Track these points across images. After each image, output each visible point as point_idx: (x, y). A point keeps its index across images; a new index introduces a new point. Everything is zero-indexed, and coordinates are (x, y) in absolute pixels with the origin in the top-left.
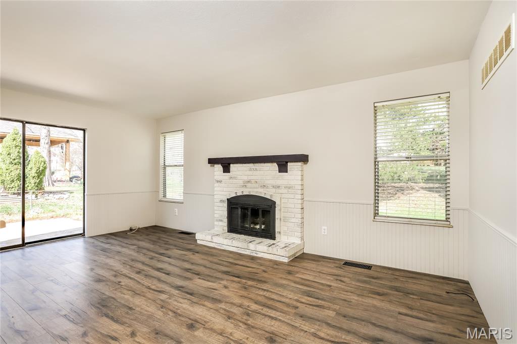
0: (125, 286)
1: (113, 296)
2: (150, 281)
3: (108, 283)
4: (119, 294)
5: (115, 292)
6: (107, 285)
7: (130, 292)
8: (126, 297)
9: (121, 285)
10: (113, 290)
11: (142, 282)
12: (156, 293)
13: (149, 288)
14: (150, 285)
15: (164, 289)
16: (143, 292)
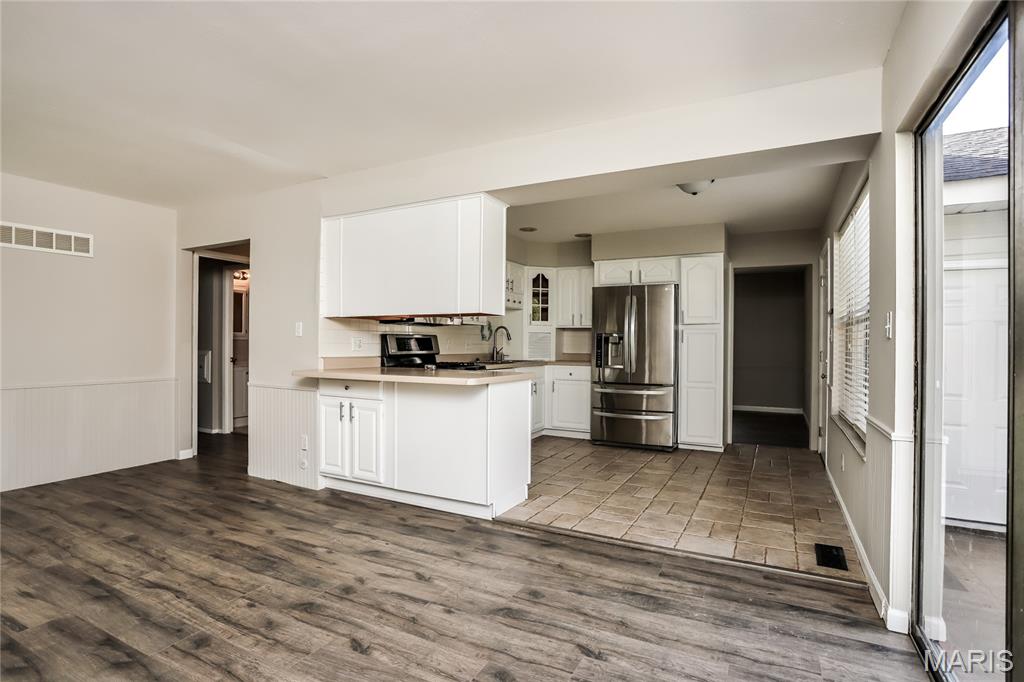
0: (234, 596)
1: (256, 575)
2: (172, 612)
3: (278, 602)
4: (243, 579)
5: (253, 582)
6: (279, 598)
7: (222, 582)
8: (228, 574)
9: (244, 597)
10: (259, 586)
11: (193, 610)
12: (166, 583)
13: (179, 594)
14: (174, 602)
15: (144, 593)
16: (194, 584)
